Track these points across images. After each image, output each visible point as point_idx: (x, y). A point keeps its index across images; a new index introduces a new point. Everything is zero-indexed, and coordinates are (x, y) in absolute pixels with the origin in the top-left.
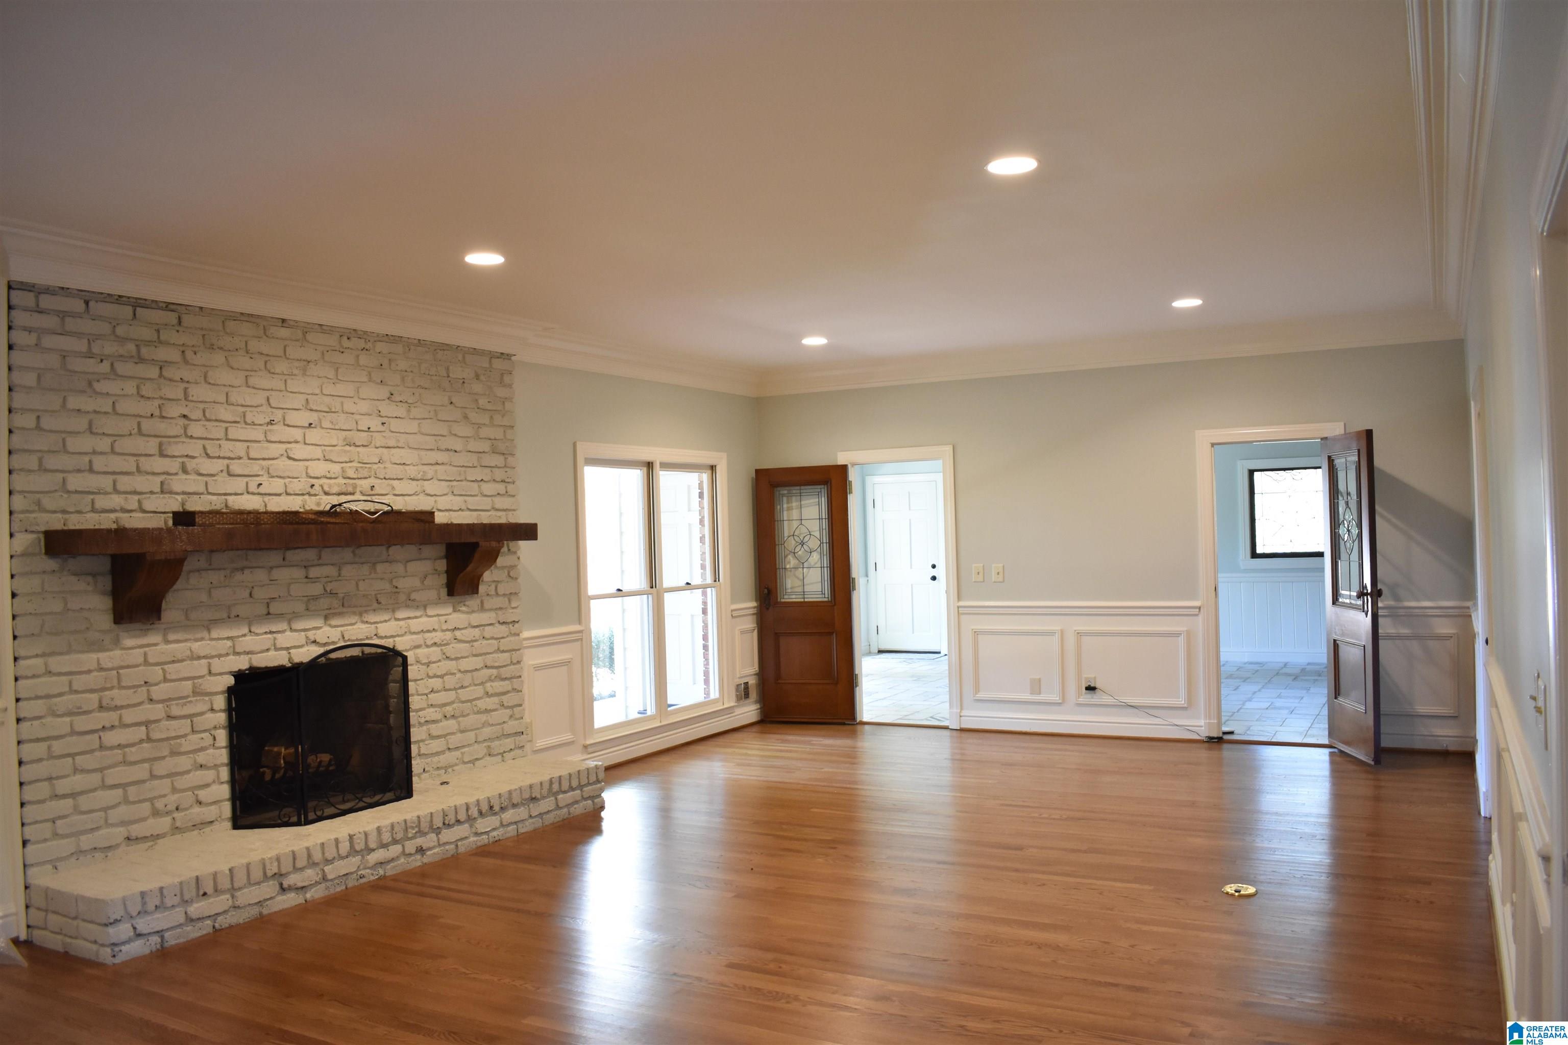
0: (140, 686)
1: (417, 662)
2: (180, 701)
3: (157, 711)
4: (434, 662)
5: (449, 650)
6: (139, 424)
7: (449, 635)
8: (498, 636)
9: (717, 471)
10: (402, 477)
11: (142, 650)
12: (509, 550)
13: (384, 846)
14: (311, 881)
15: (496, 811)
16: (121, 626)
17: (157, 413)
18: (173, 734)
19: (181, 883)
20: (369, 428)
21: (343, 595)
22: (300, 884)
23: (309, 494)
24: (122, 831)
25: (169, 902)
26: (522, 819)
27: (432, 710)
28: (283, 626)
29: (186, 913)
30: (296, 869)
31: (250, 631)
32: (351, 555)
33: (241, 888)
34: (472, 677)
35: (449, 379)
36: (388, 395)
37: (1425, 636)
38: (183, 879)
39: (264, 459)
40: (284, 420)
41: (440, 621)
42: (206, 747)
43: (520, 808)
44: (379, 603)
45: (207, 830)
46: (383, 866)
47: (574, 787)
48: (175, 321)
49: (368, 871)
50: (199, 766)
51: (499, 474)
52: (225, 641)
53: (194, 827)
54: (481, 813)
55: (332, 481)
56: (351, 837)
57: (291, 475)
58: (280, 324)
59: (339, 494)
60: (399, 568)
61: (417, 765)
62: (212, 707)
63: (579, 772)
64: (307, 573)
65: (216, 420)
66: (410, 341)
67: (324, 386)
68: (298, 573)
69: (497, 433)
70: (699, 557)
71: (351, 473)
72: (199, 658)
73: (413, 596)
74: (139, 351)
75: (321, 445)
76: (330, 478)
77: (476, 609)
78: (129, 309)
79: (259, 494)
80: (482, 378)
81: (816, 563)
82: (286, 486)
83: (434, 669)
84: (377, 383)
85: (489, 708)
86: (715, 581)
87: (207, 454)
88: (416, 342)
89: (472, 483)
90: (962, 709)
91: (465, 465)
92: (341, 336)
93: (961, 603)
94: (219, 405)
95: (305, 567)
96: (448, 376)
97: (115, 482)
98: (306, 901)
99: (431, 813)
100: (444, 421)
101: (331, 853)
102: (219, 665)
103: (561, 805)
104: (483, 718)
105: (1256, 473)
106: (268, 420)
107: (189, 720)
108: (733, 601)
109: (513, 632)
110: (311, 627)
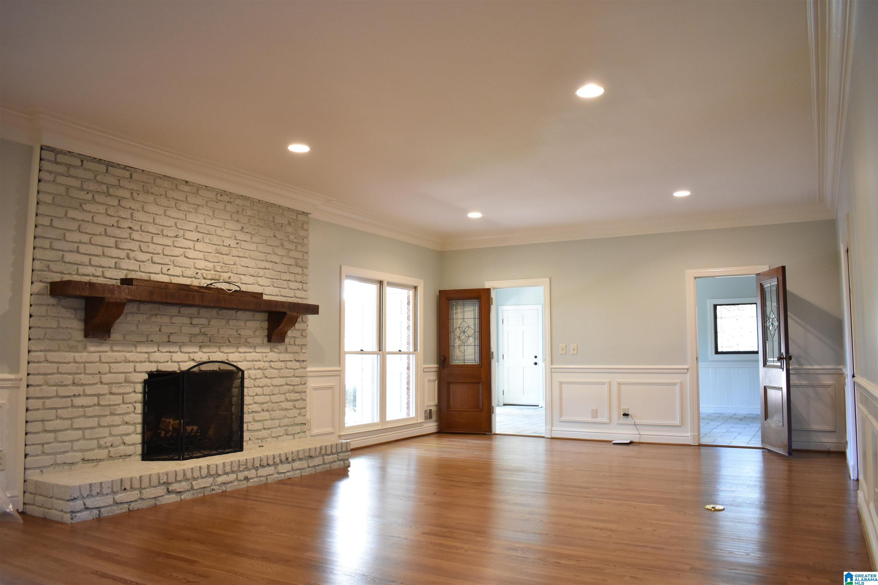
0: (96, 374)
1: (249, 377)
2: (118, 385)
3: (104, 389)
4: (258, 379)
5: (267, 373)
6: (105, 230)
7: (267, 364)
8: (294, 368)
9: (418, 290)
10: (246, 274)
11: (98, 354)
12: (302, 320)
13: (227, 474)
14: (185, 489)
15: (290, 461)
16: (87, 339)
17: (115, 224)
18: (112, 403)
19: (112, 481)
20: (229, 245)
21: (210, 336)
22: (179, 490)
23: (195, 278)
24: (80, 455)
25: (105, 491)
26: (304, 467)
27: (255, 405)
28: (177, 349)
29: (114, 499)
30: (177, 481)
31: (158, 350)
32: (216, 314)
33: (146, 488)
34: (279, 389)
35: (274, 223)
36: (241, 228)
37: (817, 386)
38: (113, 479)
39: (172, 256)
40: (184, 236)
41: (263, 356)
42: (129, 412)
43: (303, 461)
44: (230, 342)
45: (128, 459)
46: (225, 485)
47: (334, 453)
48: (129, 176)
49: (217, 487)
50: (126, 423)
51: (299, 278)
52: (144, 354)
53: (120, 458)
54: (281, 461)
55: (208, 272)
56: (208, 466)
57: (185, 266)
58: (185, 184)
59: (211, 280)
60: (242, 324)
61: (246, 436)
62: (135, 390)
63: (337, 444)
64: (191, 321)
65: (147, 232)
66: (254, 200)
67: (206, 220)
68: (187, 321)
69: (299, 255)
70: (406, 338)
71: (218, 269)
72: (129, 362)
73: (249, 340)
74: (108, 190)
75: (203, 252)
76: (207, 270)
77: (283, 351)
78: (105, 167)
79: (168, 275)
80: (292, 224)
81: (471, 344)
82: (183, 272)
83: (258, 382)
84: (235, 221)
85: (287, 408)
86: (415, 351)
87: (141, 250)
88: (257, 201)
89: (284, 281)
90: (552, 426)
91: (281, 271)
92: (217, 194)
93: (553, 366)
94: (149, 224)
95: (191, 318)
96: (274, 222)
97: (90, 259)
98: (181, 500)
99: (254, 458)
100: (271, 246)
101: (196, 474)
102: (140, 367)
103: (326, 462)
104: (284, 413)
105: (718, 307)
106: (175, 235)
107: (122, 396)
108: (425, 363)
109: (302, 366)
110: (192, 351)
